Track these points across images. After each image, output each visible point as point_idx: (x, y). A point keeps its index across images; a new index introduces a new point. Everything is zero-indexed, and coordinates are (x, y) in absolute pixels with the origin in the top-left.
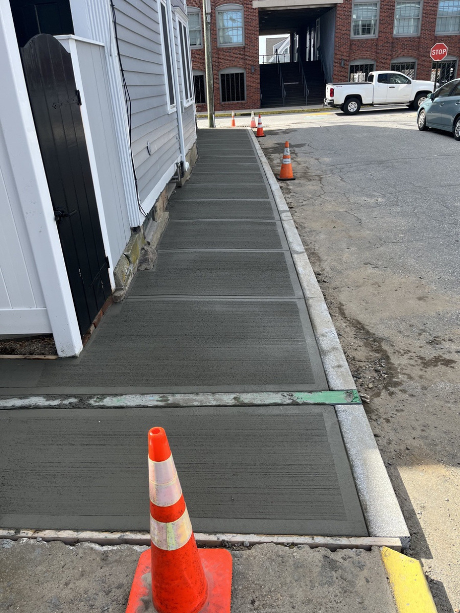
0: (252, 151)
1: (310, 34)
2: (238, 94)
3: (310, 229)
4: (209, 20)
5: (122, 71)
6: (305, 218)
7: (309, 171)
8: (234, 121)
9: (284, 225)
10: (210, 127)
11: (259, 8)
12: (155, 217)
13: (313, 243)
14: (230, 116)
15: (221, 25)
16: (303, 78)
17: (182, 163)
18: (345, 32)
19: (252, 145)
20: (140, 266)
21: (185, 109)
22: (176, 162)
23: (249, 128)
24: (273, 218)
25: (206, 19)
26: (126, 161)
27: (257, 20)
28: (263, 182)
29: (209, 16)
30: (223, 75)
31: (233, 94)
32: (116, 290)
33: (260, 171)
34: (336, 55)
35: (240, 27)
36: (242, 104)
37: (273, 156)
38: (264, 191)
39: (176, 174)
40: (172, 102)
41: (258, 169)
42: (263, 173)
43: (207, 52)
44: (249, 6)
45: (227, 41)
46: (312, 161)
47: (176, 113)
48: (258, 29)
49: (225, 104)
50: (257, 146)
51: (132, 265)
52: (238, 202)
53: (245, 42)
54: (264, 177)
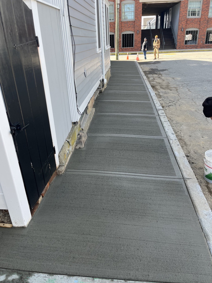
0: (138, 73)
1: (166, 16)
2: (130, 44)
3: (176, 121)
4: (118, 7)
5: (71, 26)
6: (172, 114)
7: (170, 85)
8: (128, 57)
9: (161, 119)
10: (116, 60)
11: (142, 2)
12: (87, 112)
13: (180, 132)
14: (126, 54)
15: (123, 11)
16: (162, 37)
17: (103, 80)
18: (184, 14)
19: (138, 70)
20: (76, 146)
21: (106, 50)
22: (100, 79)
23: (136, 61)
24: (154, 114)
25: (117, 7)
26: (71, 82)
27: (142, 8)
28: (146, 91)
29: (118, 5)
30: (123, 35)
31: (128, 44)
32: (60, 166)
33: (143, 84)
34: (179, 26)
35: (132, 12)
36: (132, 49)
37: (149, 75)
38: (147, 96)
39: (100, 86)
40: (99, 47)
41: (142, 83)
42: (145, 85)
43: (117, 23)
44: (138, 1)
45: (126, 18)
46: (170, 79)
47: (101, 53)
48: (141, 12)
49: (124, 49)
50: (141, 70)
51: (71, 147)
52: (133, 102)
53: (135, 18)
54: (146, 88)
